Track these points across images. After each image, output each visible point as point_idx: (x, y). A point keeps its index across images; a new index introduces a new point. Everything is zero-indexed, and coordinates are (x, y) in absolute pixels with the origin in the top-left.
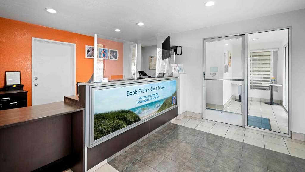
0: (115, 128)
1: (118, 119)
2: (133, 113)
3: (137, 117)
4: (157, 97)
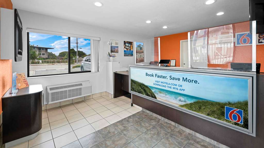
0: (139, 91)
1: (141, 87)
2: (150, 89)
3: (154, 94)
4: (180, 90)
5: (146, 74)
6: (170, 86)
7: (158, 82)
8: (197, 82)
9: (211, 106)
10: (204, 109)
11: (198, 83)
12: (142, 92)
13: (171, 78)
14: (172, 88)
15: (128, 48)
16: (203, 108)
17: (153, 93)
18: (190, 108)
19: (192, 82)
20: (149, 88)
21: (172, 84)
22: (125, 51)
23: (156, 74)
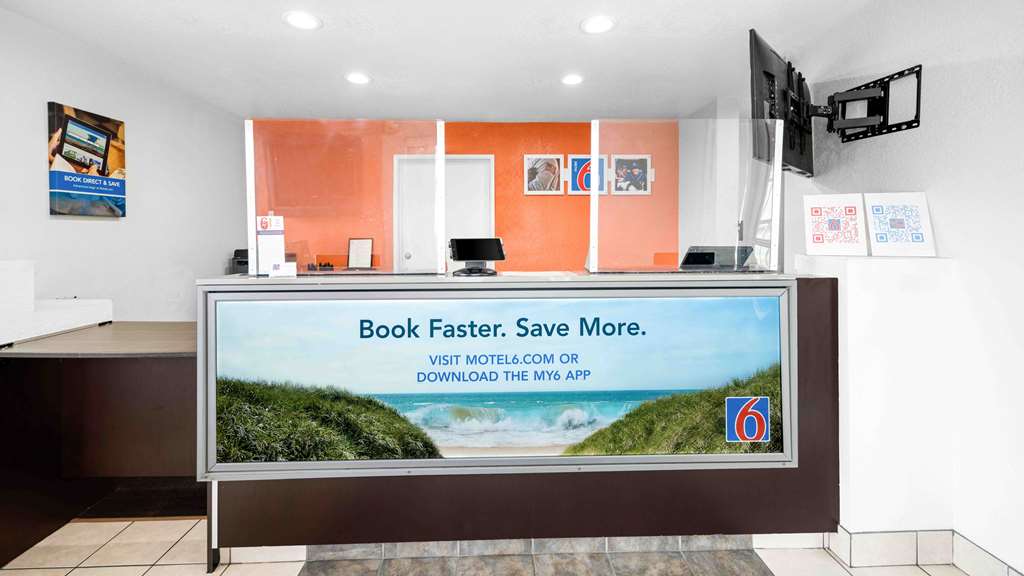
0: (304, 448)
1: (315, 418)
2: (393, 414)
3: (418, 436)
4: (570, 375)
5: (362, 329)
6: (516, 369)
7: (446, 360)
8: (638, 328)
9: (686, 411)
10: (664, 429)
11: (640, 332)
12: (331, 443)
13: (524, 328)
14: (531, 376)
15: (89, 156)
16: (658, 429)
17: (418, 429)
18: (611, 445)
19: (620, 334)
20: (386, 404)
21: (528, 359)
22: (55, 178)
23: (432, 321)
